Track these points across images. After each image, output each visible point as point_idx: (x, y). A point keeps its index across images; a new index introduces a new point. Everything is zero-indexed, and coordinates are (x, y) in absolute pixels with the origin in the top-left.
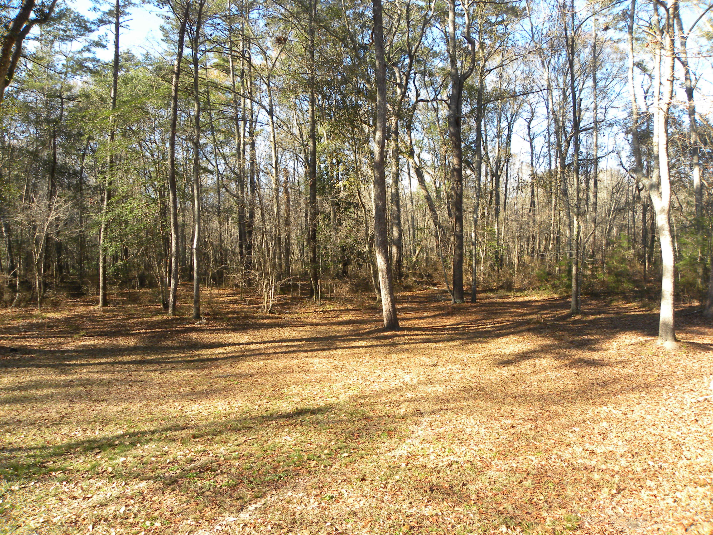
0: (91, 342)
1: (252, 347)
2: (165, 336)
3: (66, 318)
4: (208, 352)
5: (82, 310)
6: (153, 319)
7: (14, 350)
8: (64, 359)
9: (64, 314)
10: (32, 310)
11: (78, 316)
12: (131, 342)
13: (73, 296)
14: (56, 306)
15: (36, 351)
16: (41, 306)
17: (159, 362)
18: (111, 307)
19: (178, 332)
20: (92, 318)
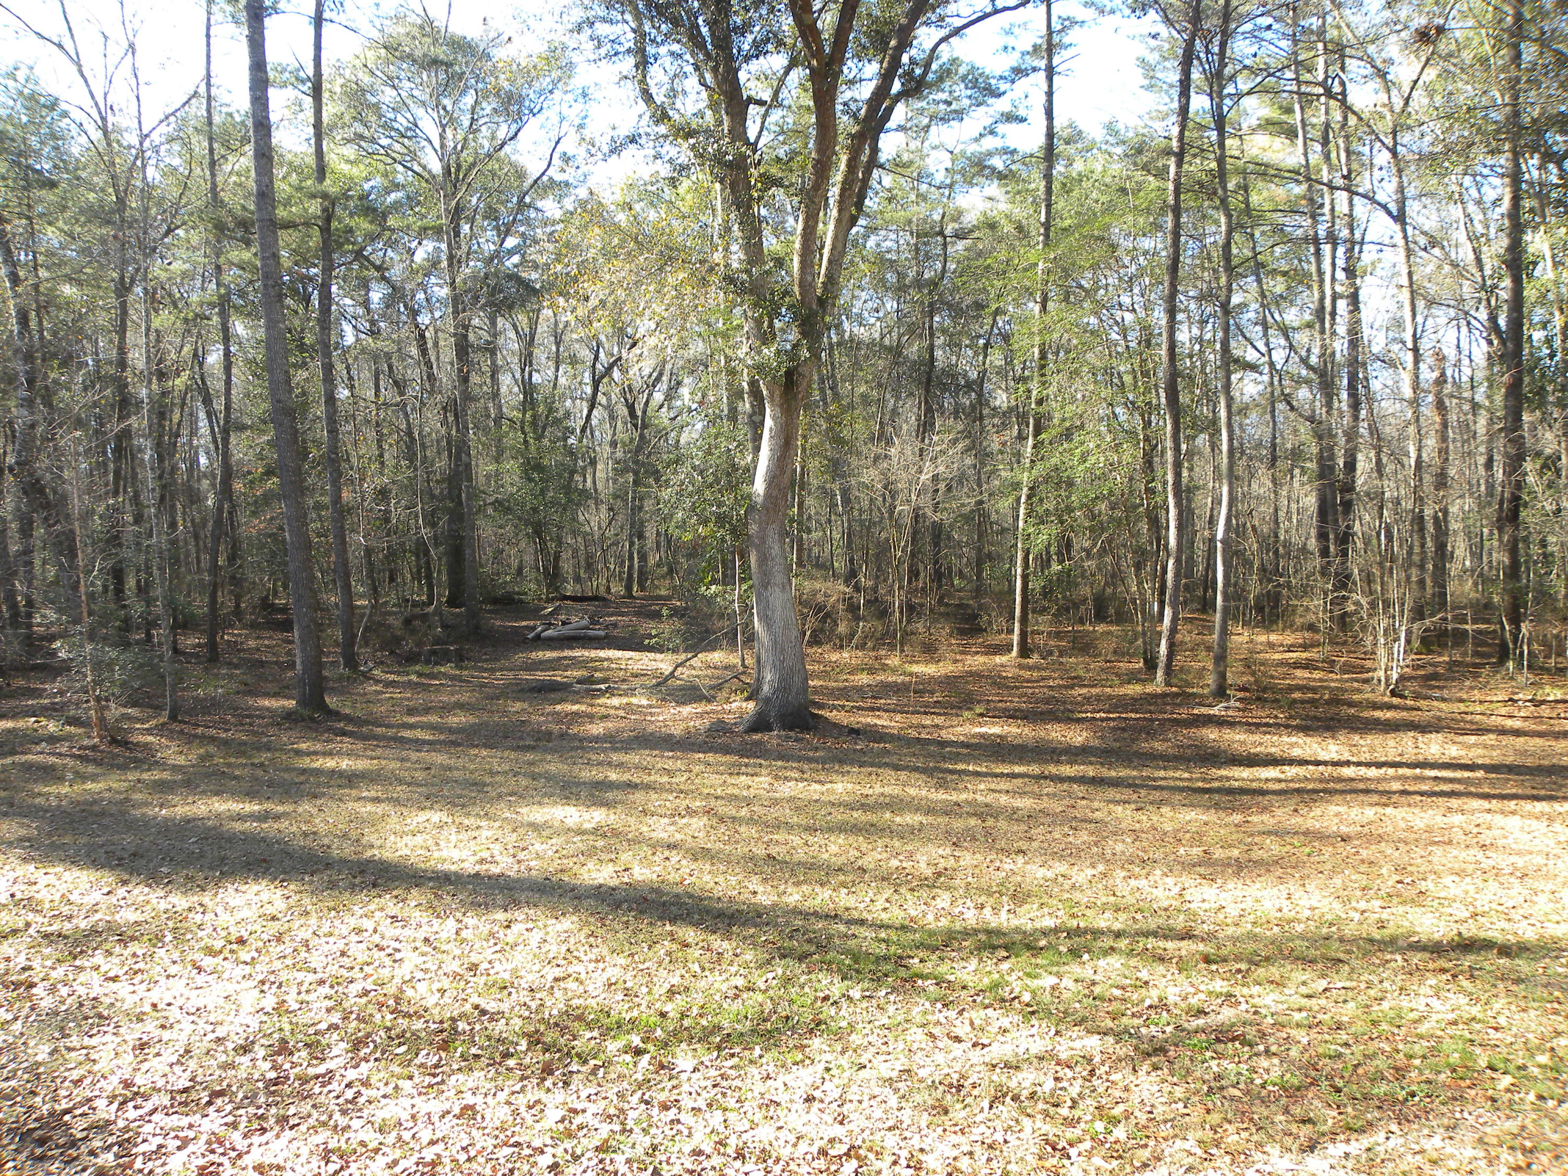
0: (995, 730)
1: (1348, 772)
2: (1148, 730)
3: (947, 677)
4: (1241, 775)
5: (977, 661)
6: (1122, 691)
7: (854, 732)
8: (944, 759)
9: (945, 669)
10: (887, 657)
11: (971, 674)
12: (1077, 736)
13: (962, 633)
14: (930, 651)
15: (892, 738)
16: (902, 651)
17: (1133, 786)
18: (1035, 659)
19: (1177, 723)
20: (997, 681)
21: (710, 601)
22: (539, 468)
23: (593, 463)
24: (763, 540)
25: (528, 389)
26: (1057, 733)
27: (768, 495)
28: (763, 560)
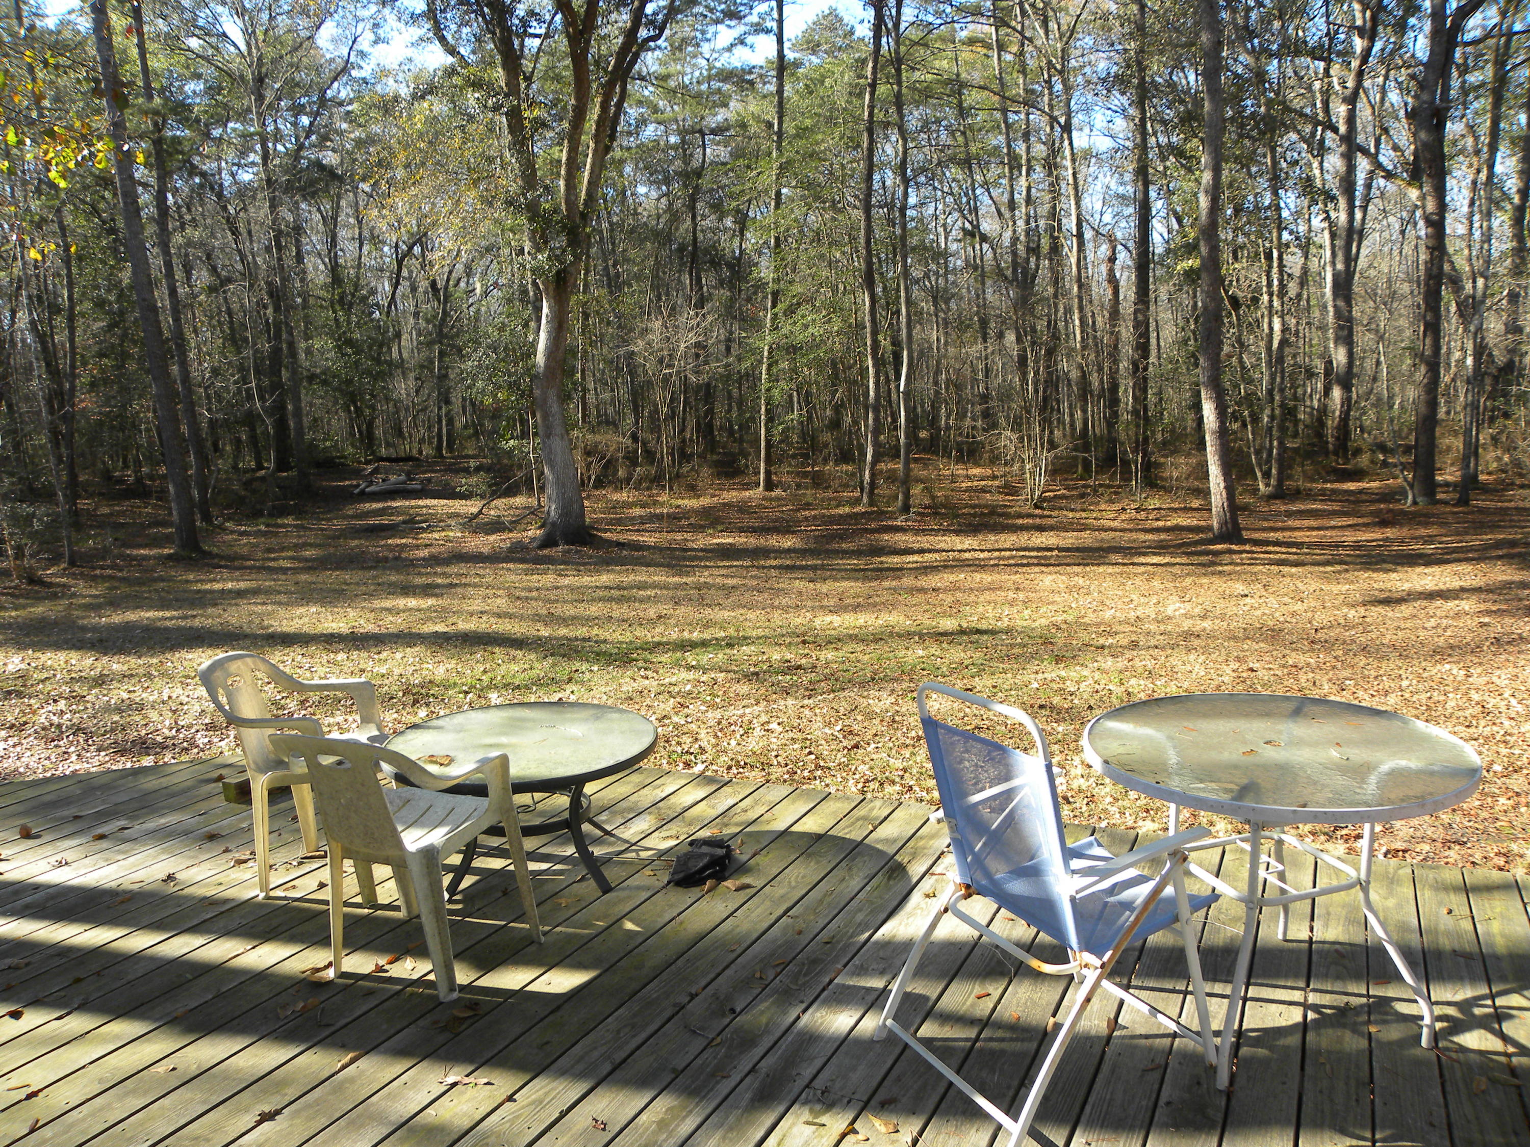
0: (730, 540)
1: (967, 555)
2: (842, 537)
3: (703, 507)
4: (896, 560)
5: (732, 496)
6: (833, 512)
7: (620, 545)
8: (685, 559)
9: (705, 501)
10: (658, 495)
11: (724, 504)
12: (788, 542)
13: (719, 475)
14: (693, 490)
15: (649, 547)
16: (671, 489)
17: (814, 568)
18: (777, 492)
19: (866, 531)
20: (743, 508)
21: (510, 453)
22: (350, 342)
23: (398, 335)
24: (545, 401)
25: (335, 269)
26: (774, 541)
27: (547, 366)
28: (545, 417)
